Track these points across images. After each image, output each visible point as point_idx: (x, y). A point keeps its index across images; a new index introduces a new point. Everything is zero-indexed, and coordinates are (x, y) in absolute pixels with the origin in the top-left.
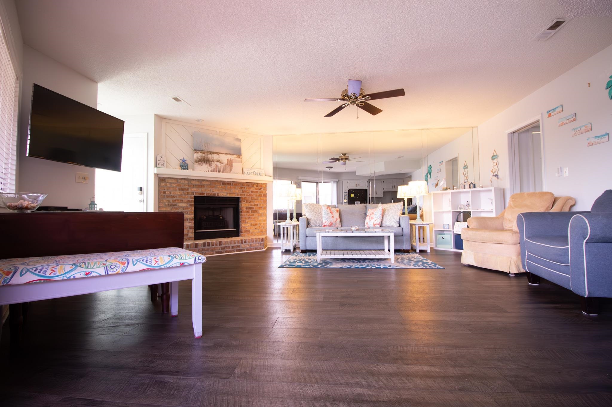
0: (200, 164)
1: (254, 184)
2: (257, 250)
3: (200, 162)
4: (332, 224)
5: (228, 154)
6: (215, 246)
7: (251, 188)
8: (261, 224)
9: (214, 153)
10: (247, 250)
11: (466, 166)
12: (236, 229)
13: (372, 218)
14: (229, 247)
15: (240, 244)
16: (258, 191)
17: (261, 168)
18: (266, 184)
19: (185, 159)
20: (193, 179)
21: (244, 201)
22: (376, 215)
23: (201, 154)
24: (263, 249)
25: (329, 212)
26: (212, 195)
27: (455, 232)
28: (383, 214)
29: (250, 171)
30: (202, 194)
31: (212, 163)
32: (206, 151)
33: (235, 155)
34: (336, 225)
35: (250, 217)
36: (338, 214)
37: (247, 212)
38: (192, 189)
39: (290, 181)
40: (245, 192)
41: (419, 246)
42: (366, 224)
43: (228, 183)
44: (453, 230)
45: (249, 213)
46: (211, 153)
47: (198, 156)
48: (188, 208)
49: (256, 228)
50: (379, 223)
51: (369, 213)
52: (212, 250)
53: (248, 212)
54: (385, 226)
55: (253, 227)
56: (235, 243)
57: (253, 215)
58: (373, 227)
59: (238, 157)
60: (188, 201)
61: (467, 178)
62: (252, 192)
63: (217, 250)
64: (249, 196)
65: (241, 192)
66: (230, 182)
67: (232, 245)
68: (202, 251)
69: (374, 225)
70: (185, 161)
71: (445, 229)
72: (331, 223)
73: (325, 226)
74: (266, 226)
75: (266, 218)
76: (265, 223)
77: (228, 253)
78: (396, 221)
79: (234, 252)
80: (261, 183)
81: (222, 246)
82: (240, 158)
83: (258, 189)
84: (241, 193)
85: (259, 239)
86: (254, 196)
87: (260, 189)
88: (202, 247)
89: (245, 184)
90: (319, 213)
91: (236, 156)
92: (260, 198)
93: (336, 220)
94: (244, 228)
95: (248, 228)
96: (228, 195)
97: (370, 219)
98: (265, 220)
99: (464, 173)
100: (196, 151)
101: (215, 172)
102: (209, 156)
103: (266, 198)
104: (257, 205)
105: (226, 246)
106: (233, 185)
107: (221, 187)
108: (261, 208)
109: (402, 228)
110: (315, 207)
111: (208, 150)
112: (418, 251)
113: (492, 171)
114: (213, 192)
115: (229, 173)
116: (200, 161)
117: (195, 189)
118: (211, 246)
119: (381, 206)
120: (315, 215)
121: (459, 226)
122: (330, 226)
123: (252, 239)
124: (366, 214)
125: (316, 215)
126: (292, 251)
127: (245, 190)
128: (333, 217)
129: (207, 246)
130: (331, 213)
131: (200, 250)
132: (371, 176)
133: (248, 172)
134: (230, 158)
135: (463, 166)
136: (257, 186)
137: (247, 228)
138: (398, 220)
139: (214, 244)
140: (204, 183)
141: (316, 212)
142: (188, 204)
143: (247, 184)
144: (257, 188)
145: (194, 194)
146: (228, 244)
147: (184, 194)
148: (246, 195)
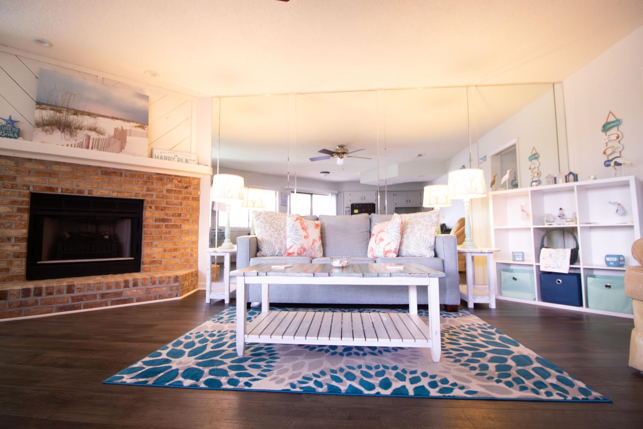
0: (46, 131)
1: (174, 177)
2: (162, 298)
3: (47, 128)
4: (305, 250)
5: (117, 119)
6: (55, 296)
7: (167, 185)
8: (185, 249)
9: (83, 113)
10: (138, 300)
11: (536, 154)
12: (133, 258)
13: (382, 240)
14: (95, 296)
15: (122, 289)
16: (181, 189)
17: (190, 152)
18: (200, 178)
19: (13, 119)
20: (30, 160)
21: (151, 207)
22: (388, 233)
23: (52, 112)
24: (177, 296)
25: (300, 227)
26: (75, 192)
27: (542, 269)
28: (402, 232)
29: (168, 155)
30: (51, 189)
31: (78, 131)
32: (65, 108)
33: (133, 122)
34: (313, 253)
35: (163, 236)
36: (318, 231)
37: (156, 228)
38: (26, 178)
39: (274, 192)
40: (153, 190)
41: (474, 296)
42: (370, 251)
43: (115, 172)
44: (538, 264)
45: (160, 230)
46: (76, 113)
47: (47, 114)
48: (13, 215)
49: (174, 257)
50: (395, 249)
51: (375, 230)
52: (49, 303)
53: (158, 227)
54: (406, 256)
55: (168, 255)
56: (109, 287)
57: (169, 232)
58: (382, 256)
59: (140, 127)
60: (14, 202)
61: (538, 174)
62: (169, 191)
63: (60, 303)
64: (162, 198)
65: (146, 190)
66: (121, 170)
67: (101, 292)
68: (19, 307)
69: (386, 253)
70: (13, 123)
71: (518, 261)
72: (302, 248)
73: (289, 254)
74: (197, 252)
75: (198, 238)
76: (194, 247)
77: (92, 307)
78: (429, 246)
79: (107, 305)
80: (189, 177)
81: (76, 294)
82: (145, 129)
83: (182, 187)
84: (145, 193)
85: (169, 277)
86: (173, 198)
87: (186, 188)
88: (19, 297)
89: (154, 176)
90: (282, 230)
91: (135, 124)
92: (184, 202)
93: (313, 243)
94: (149, 256)
95: (158, 257)
96: (114, 195)
97: (378, 241)
98: (196, 243)
99: (532, 167)
100: (40, 105)
101: (82, 147)
102: (72, 118)
103: (199, 203)
104: (180, 215)
105: (86, 293)
106: (126, 176)
107: (98, 179)
108: (188, 220)
109: (443, 261)
110: (274, 218)
111: (69, 107)
112: (471, 305)
113: (605, 153)
114: (78, 186)
115: (119, 153)
116: (48, 125)
117: (33, 179)
118: (44, 296)
119: (397, 218)
120: (272, 233)
121: (550, 256)
122: (299, 254)
123: (151, 278)
124: (370, 232)
125: (276, 233)
126: (227, 302)
127: (152, 187)
128: (306, 237)
129: (35, 295)
130: (302, 228)
131: (14, 305)
132: (380, 185)
133: (163, 155)
134: (122, 127)
135: (530, 155)
136: (180, 182)
137: (156, 256)
138: (433, 244)
139: (55, 292)
140: (55, 168)
141: (276, 227)
142: (12, 208)
143: (157, 176)
144: (180, 184)
145: (29, 189)
146: (92, 290)
147: (4, 188)
148: (154, 197)
